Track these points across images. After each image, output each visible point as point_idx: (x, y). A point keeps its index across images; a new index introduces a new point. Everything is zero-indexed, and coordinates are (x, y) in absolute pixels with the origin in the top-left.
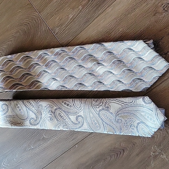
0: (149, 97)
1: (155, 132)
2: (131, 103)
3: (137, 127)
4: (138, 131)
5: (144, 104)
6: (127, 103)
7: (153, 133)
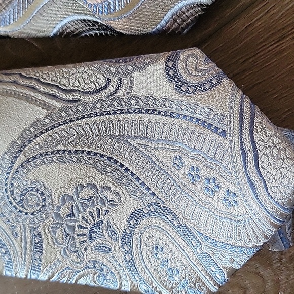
0: (203, 51)
1: (233, 273)
2: (97, 91)
3: (127, 239)
4: (131, 264)
5: (175, 96)
6: (77, 96)
7: (221, 277)
